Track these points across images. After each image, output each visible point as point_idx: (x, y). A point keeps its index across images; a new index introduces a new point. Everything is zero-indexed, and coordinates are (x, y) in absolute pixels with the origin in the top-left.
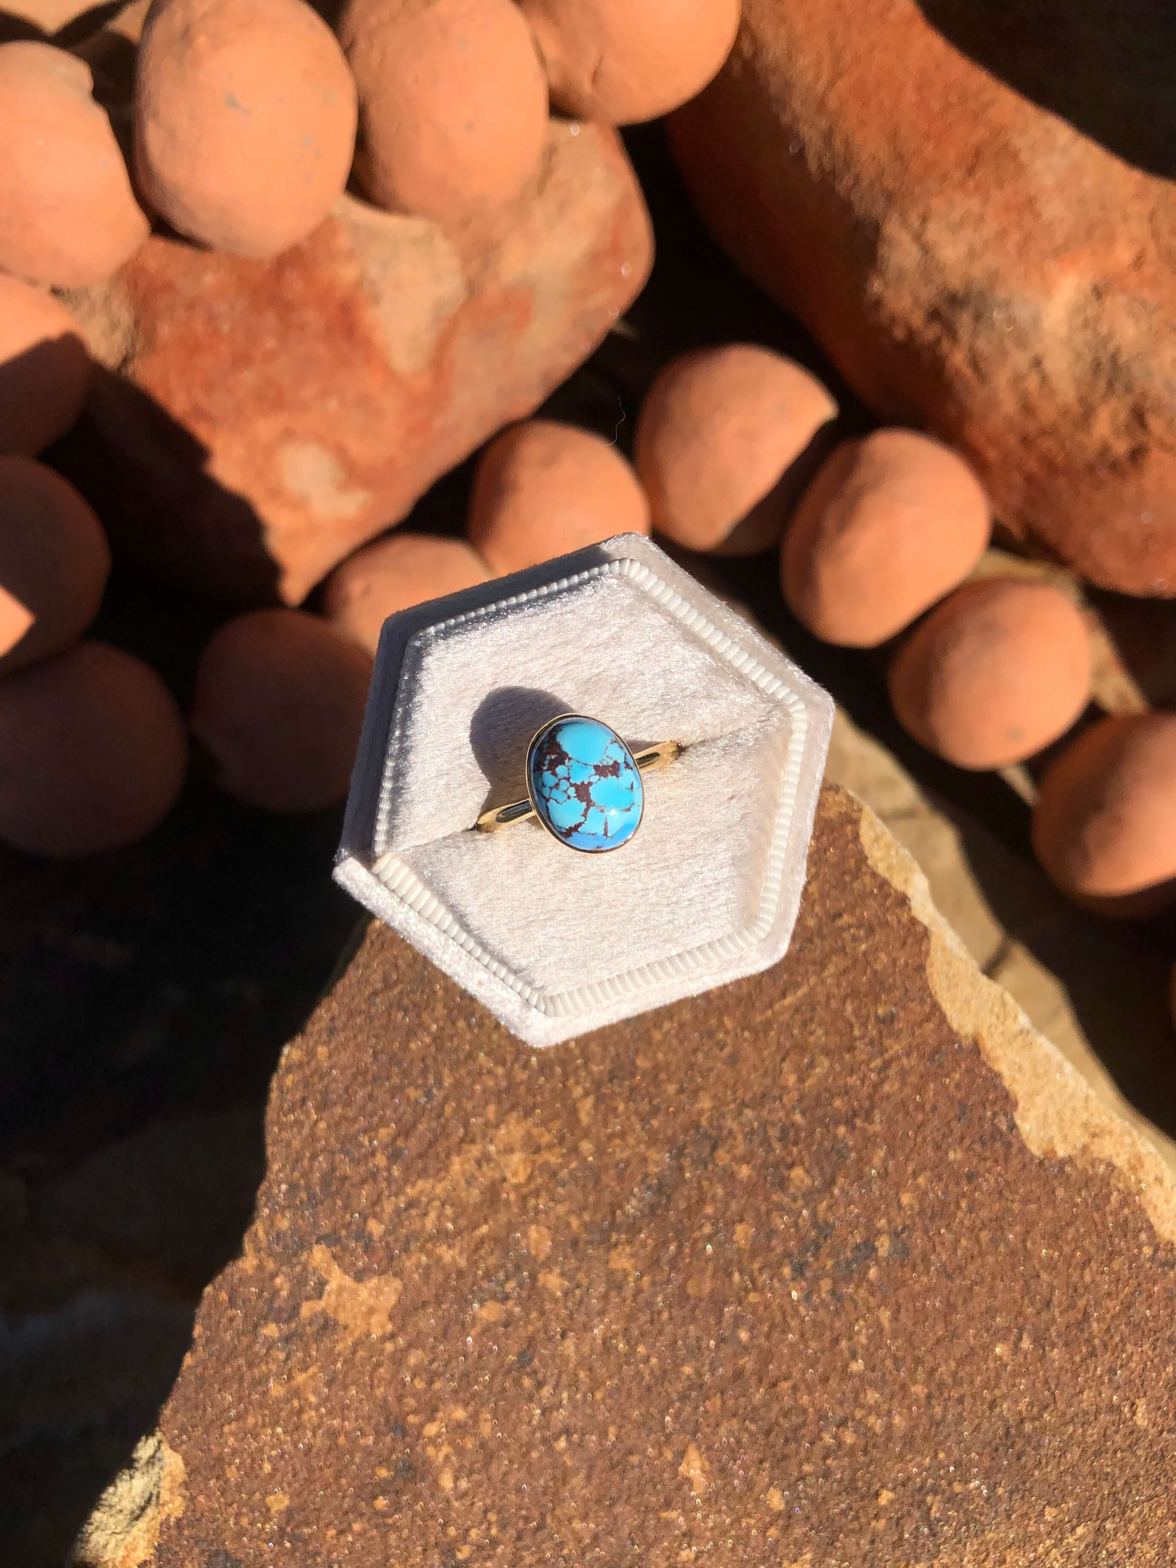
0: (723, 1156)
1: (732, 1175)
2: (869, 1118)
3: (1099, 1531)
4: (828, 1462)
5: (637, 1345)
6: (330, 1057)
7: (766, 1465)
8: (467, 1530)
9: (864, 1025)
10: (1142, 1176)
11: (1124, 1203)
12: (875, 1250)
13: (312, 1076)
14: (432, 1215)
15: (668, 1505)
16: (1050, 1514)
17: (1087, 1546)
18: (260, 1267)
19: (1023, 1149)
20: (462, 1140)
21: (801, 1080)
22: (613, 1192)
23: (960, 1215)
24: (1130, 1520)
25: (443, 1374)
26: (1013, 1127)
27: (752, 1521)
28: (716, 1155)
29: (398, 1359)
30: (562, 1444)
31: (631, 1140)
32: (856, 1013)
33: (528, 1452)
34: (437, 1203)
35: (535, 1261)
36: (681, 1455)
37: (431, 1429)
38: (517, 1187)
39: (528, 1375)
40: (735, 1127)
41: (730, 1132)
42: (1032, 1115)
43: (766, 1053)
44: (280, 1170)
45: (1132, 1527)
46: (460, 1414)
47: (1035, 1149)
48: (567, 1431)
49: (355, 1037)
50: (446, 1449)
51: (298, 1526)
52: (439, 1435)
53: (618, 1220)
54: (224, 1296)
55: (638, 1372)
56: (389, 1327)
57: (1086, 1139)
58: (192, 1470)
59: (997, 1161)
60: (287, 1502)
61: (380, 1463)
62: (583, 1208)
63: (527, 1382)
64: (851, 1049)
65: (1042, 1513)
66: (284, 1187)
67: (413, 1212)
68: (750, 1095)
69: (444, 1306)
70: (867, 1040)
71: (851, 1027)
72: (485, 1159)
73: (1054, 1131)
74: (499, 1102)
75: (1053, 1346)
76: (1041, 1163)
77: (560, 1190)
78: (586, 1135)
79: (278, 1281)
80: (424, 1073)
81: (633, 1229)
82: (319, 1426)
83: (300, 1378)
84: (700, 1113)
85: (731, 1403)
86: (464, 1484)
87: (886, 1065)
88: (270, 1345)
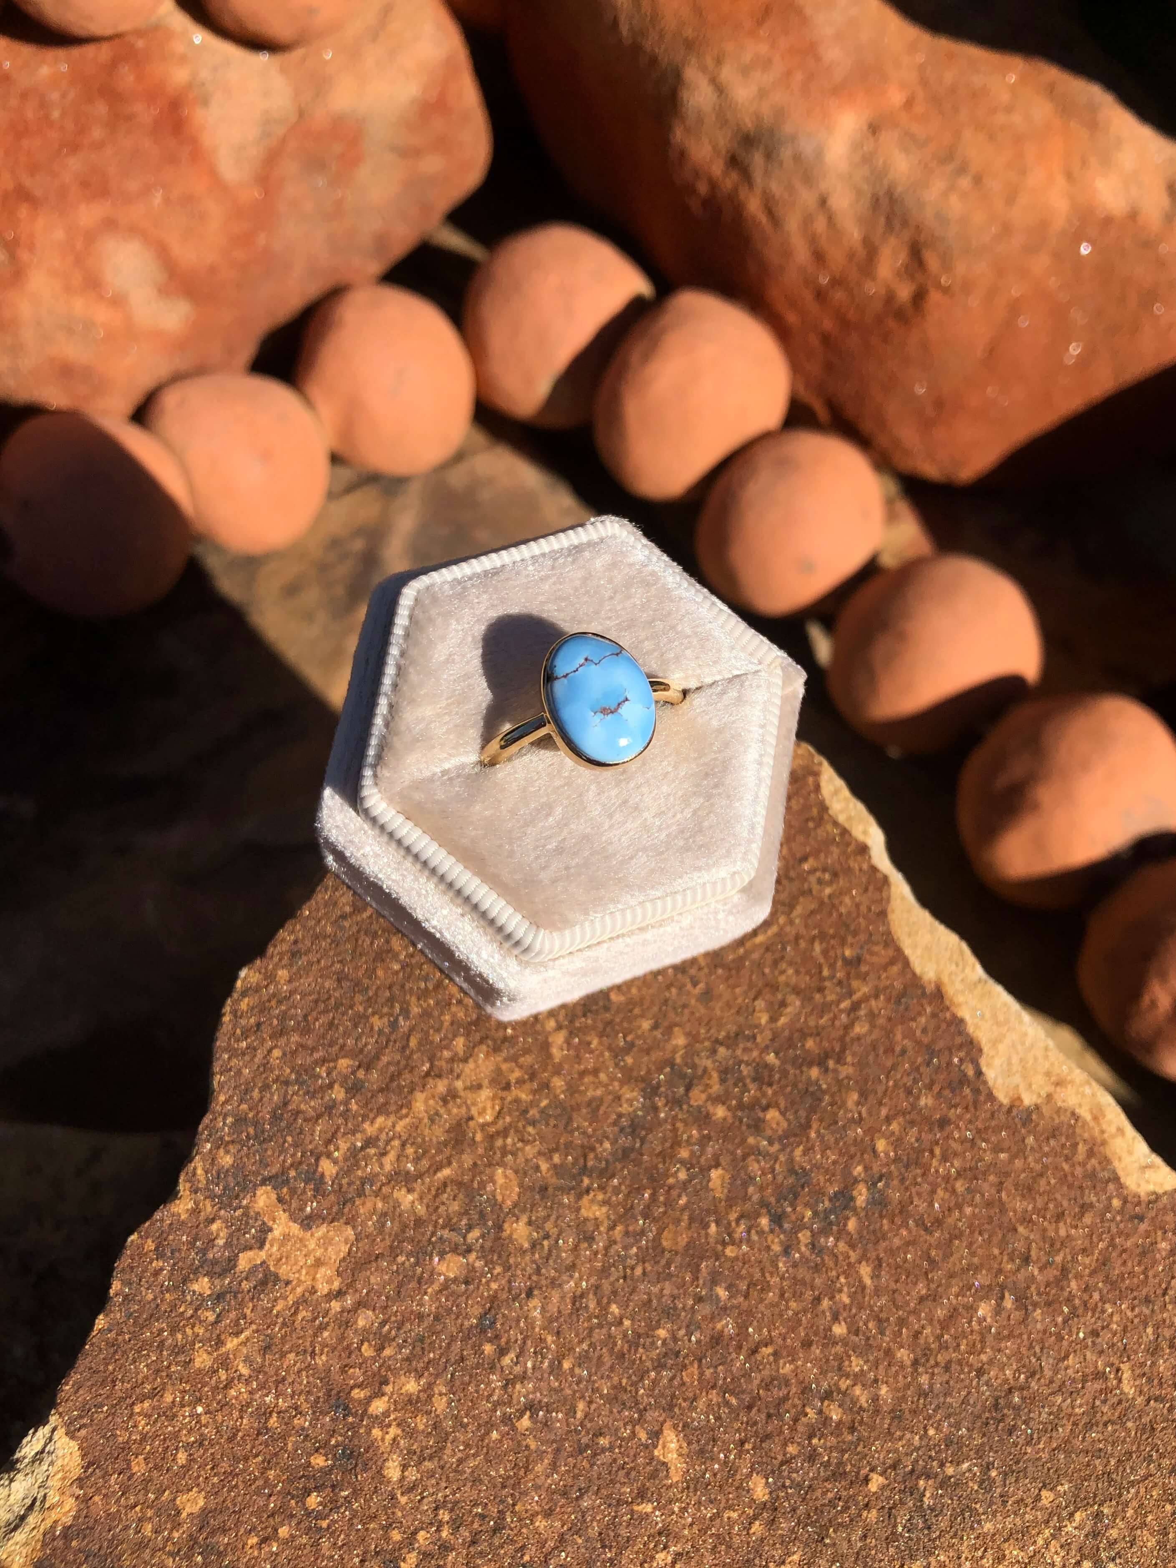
0: (697, 1097)
1: (708, 1116)
2: (840, 1060)
3: (1098, 1516)
4: (815, 1441)
5: (609, 1303)
6: (290, 981)
7: (747, 1446)
8: (415, 1533)
9: (832, 966)
10: (1104, 1127)
11: (1091, 1153)
12: (852, 1199)
13: (269, 1001)
14: (392, 1156)
15: (642, 1495)
16: (1047, 1496)
17: (1086, 1536)
18: (195, 1211)
19: (991, 1097)
20: (428, 1074)
21: (773, 1019)
22: (584, 1133)
23: (935, 1163)
24: (1127, 1504)
25: (394, 1339)
26: (979, 1073)
27: (735, 1515)
28: (691, 1094)
29: (345, 1322)
30: (525, 1422)
31: (603, 1076)
32: (825, 953)
33: (488, 1433)
34: (396, 1143)
35: (501, 1208)
36: (656, 1435)
37: (378, 1406)
38: (483, 1126)
39: (490, 1341)
40: (709, 1063)
41: (705, 1070)
42: (997, 1062)
43: (738, 990)
44: (226, 1102)
45: (1130, 1513)
46: (412, 1386)
47: (1003, 1097)
48: (531, 1407)
49: (319, 961)
50: (393, 1431)
51: (213, 1533)
52: (386, 1414)
53: (590, 1163)
54: (150, 1245)
55: (610, 1336)
56: (336, 1285)
57: (1050, 1089)
58: (91, 1463)
59: (967, 1108)
60: (201, 1503)
61: (317, 1451)
62: (552, 1151)
63: (488, 1348)
64: (821, 990)
65: (1038, 1498)
66: (229, 1120)
67: (372, 1151)
68: (723, 1034)
69: (401, 1259)
70: (835, 981)
71: (820, 967)
72: (451, 1096)
73: (1017, 1079)
74: (468, 1034)
75: (1035, 1305)
76: (1010, 1110)
77: (530, 1129)
78: (557, 1072)
79: (214, 1227)
80: (391, 1000)
81: (606, 1173)
82: (248, 1405)
83: (231, 1344)
84: (674, 1051)
85: (708, 1372)
86: (412, 1475)
87: (855, 1007)
88: (200, 1303)
